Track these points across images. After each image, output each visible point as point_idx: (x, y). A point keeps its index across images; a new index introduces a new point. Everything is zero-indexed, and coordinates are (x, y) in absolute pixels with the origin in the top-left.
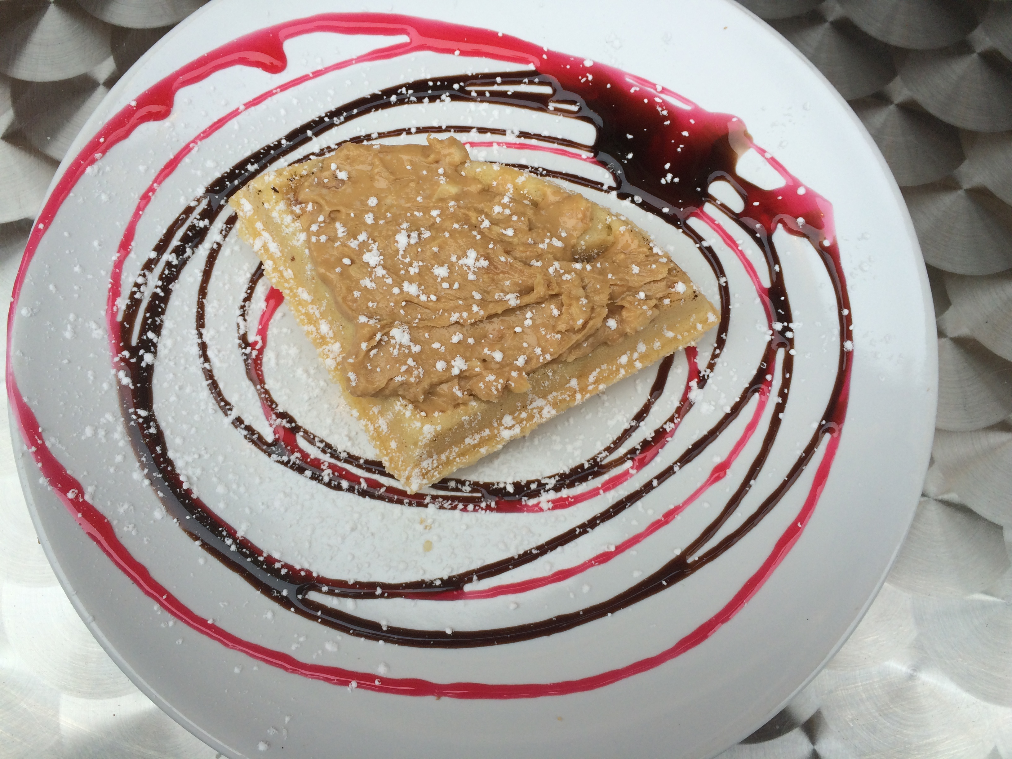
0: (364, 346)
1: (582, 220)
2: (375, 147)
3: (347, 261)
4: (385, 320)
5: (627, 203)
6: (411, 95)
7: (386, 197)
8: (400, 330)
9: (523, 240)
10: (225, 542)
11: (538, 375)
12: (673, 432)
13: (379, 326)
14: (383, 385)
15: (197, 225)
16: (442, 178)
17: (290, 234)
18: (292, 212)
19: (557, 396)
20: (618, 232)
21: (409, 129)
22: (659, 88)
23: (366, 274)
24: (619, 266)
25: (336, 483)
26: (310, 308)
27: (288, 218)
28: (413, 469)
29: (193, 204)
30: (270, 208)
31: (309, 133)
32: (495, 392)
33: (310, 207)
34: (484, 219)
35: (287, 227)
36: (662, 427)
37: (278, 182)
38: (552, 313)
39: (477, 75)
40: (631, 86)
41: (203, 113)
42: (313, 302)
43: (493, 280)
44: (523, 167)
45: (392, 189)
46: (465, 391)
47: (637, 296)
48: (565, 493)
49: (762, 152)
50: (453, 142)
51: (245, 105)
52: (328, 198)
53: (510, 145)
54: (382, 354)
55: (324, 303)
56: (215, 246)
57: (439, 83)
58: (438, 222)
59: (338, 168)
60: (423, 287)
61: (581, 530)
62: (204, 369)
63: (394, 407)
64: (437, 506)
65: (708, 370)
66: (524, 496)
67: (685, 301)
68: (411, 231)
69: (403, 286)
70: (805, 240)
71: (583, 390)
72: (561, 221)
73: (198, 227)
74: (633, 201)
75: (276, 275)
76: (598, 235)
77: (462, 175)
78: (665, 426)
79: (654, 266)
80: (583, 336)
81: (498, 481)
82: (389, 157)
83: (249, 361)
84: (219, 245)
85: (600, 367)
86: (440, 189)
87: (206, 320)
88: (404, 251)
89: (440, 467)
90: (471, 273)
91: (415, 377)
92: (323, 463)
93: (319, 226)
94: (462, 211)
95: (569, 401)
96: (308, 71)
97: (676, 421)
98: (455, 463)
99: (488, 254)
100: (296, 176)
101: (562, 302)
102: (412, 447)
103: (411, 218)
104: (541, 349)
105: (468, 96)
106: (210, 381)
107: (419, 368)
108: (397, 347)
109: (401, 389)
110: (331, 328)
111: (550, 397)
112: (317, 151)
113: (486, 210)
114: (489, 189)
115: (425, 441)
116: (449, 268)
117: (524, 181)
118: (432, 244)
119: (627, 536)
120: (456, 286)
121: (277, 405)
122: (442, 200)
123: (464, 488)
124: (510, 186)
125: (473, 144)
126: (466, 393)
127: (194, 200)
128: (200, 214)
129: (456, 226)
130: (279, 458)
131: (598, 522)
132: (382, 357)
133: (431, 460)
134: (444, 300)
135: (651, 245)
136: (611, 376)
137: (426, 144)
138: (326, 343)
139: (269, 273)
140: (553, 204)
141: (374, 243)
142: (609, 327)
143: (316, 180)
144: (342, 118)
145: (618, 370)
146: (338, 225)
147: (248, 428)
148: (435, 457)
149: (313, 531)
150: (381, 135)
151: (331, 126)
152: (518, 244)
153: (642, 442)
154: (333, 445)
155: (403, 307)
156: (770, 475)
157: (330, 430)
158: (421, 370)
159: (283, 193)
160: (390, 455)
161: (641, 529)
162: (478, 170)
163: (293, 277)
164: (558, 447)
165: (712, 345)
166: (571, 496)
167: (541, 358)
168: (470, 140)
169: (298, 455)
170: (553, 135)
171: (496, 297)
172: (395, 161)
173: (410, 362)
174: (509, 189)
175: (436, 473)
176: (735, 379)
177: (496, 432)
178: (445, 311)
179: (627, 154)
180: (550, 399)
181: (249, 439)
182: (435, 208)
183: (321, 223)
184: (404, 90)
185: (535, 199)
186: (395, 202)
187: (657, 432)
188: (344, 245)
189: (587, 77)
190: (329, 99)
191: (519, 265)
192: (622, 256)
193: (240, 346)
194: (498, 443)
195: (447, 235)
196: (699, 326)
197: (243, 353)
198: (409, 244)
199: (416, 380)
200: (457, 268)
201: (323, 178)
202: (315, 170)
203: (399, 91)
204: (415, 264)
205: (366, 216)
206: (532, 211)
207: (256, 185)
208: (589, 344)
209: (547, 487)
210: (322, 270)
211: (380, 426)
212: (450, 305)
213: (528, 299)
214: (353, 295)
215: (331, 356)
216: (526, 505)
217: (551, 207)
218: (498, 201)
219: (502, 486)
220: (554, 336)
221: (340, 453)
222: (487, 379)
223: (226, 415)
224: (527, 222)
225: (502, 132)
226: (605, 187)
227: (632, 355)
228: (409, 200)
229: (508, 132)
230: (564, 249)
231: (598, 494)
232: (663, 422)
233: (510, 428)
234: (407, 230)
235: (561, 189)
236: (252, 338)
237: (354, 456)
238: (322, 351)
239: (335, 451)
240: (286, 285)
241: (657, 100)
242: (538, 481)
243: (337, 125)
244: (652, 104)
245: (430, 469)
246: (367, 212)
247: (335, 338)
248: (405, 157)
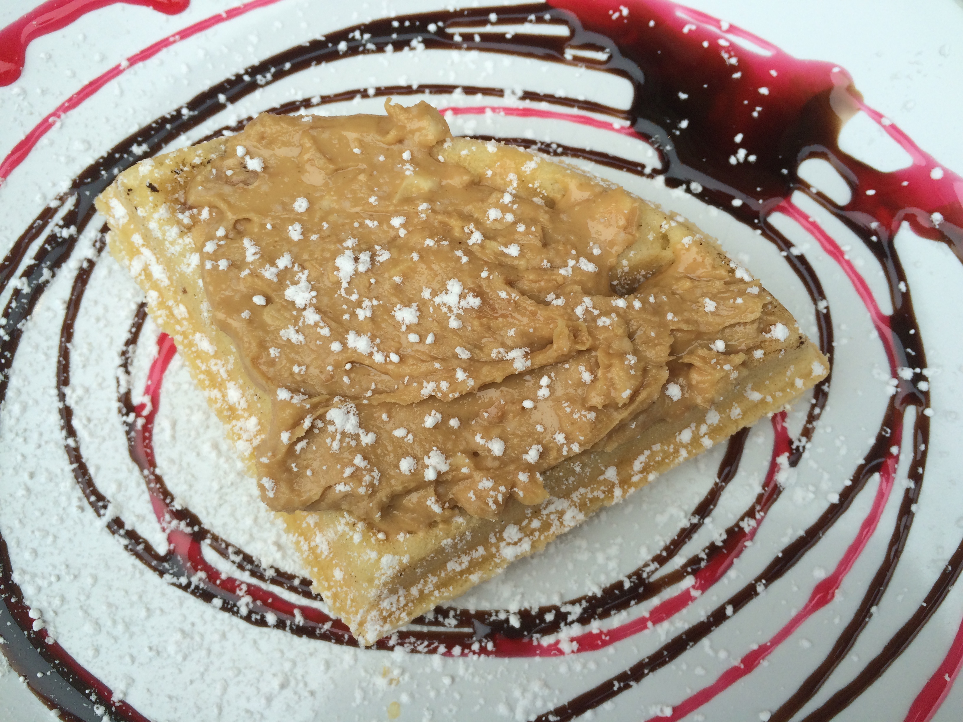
0: (285, 437)
1: (625, 229)
2: (305, 119)
3: (259, 300)
4: (319, 394)
5: (679, 192)
6: (369, 41)
7: (322, 197)
8: (343, 410)
9: (534, 263)
10: (94, 712)
11: (560, 471)
12: (754, 532)
13: (308, 406)
14: (316, 498)
15: (58, 235)
16: (408, 166)
17: (177, 254)
18: (179, 222)
19: (586, 494)
20: (679, 246)
21: (366, 90)
22: (725, 26)
23: (290, 320)
24: (683, 299)
25: (258, 617)
26: (213, 363)
27: (173, 232)
28: (368, 611)
29: (53, 204)
30: (145, 215)
31: (222, 98)
32: (494, 507)
33: (205, 214)
34: (474, 230)
35: (172, 243)
36: (737, 525)
37: (156, 175)
38: (581, 378)
39: (462, 11)
40: (684, 24)
41: (69, 73)
42: (216, 355)
43: (489, 328)
44: (527, 143)
45: (331, 185)
46: (445, 503)
47: (712, 346)
48: (595, 626)
49: (877, 116)
50: (425, 109)
51: (129, 60)
52: (232, 200)
53: (509, 111)
54: (314, 448)
55: (231, 359)
56: (85, 265)
57: (407, 24)
58: (402, 235)
59: (248, 153)
60: (378, 341)
61: (622, 685)
62: (67, 447)
63: (335, 526)
64: (408, 650)
65: (804, 439)
66: (536, 632)
67: (785, 351)
68: (361, 251)
69: (347, 339)
70: (944, 246)
71: (625, 482)
72: (593, 231)
73: (61, 237)
74: (688, 190)
75: (163, 312)
76: (648, 249)
77: (439, 161)
78: (742, 524)
79: (739, 301)
80: (630, 414)
81: (497, 609)
82: (325, 135)
83: (133, 434)
84: (92, 264)
85: (651, 449)
86: (404, 184)
87: (71, 374)
88: (349, 283)
89: (410, 605)
90: (453, 317)
91: (367, 486)
92: (239, 586)
93: (218, 245)
94: (440, 217)
95: (603, 500)
96: (220, 9)
97: (758, 516)
98: (433, 598)
99: (480, 287)
100: (184, 165)
101: (596, 361)
102: (365, 585)
103: (361, 230)
104: (564, 435)
105: (450, 42)
106: (75, 466)
107: (372, 471)
108: (338, 437)
109: (344, 502)
110: (243, 395)
111: (575, 496)
112: (233, 123)
113: (476, 215)
114: (480, 181)
115: (383, 579)
116: (419, 310)
117: (533, 169)
118: (392, 272)
119: (688, 692)
120: (430, 339)
121: (172, 500)
122: (408, 200)
123: (447, 621)
124: (512, 176)
125: (456, 111)
126: (447, 505)
127: (56, 199)
128: (65, 219)
129: (430, 242)
130: (175, 580)
131: (646, 671)
132: (315, 452)
133: (396, 597)
134: (411, 361)
135: (732, 265)
136: (667, 461)
137: (384, 113)
138: (237, 418)
139: (152, 309)
140: (579, 204)
141: (302, 271)
142: (669, 397)
143: (214, 171)
144: (269, 76)
145: (676, 451)
146: (246, 242)
147: (132, 535)
148: (401, 592)
149: (225, 690)
150: (326, 100)
151: (253, 87)
152: (527, 269)
153: (708, 548)
154: (254, 559)
155: (347, 372)
156: (900, 598)
157: (251, 535)
158: (376, 474)
159: (167, 192)
160: (334, 590)
161: (710, 680)
162: (464, 153)
163: (187, 316)
164: (584, 556)
165: (809, 401)
166: (605, 630)
167: (565, 449)
168: (453, 105)
169: (202, 574)
170: (572, 95)
171: (494, 355)
172: (335, 142)
173: (358, 460)
174: (511, 181)
175: (404, 615)
176: (843, 452)
177: (494, 550)
178: (412, 378)
179: (680, 122)
180: (575, 499)
181: (131, 550)
182: (397, 213)
183: (220, 239)
184: (357, 34)
185: (551, 195)
186: (335, 206)
187: (730, 532)
188: (254, 274)
189: (621, 11)
190: (250, 49)
191: (529, 305)
192: (688, 284)
193: (120, 411)
194: (497, 566)
195: (415, 256)
196: (799, 383)
197: (125, 422)
198: (356, 273)
199: (367, 490)
200: (431, 310)
201: (225, 169)
202: (213, 156)
203: (351, 36)
204: (366, 303)
205: (290, 228)
206: (547, 216)
207: (125, 181)
208: (639, 423)
209: (570, 618)
210: (221, 316)
211: (317, 546)
212: (421, 370)
213: (542, 358)
214: (269, 354)
215: (245, 436)
216: (539, 646)
217: (577, 208)
218: (494, 200)
219: (502, 616)
220: (585, 416)
221: (265, 570)
222: (481, 486)
223: (99, 515)
224: (539, 234)
225: (499, 93)
226: (648, 170)
227: (698, 428)
228: (356, 201)
229: (507, 93)
230: (598, 275)
231: (645, 627)
232: (738, 517)
233: (515, 544)
234: (353, 250)
235: (590, 179)
236: (137, 398)
237: (285, 573)
238: (232, 429)
239: (258, 566)
240: (178, 328)
241: (722, 42)
242: (556, 608)
243: (262, 86)
244: (715, 48)
245: (394, 609)
246: (292, 221)
247: (250, 410)
248: (351, 135)
